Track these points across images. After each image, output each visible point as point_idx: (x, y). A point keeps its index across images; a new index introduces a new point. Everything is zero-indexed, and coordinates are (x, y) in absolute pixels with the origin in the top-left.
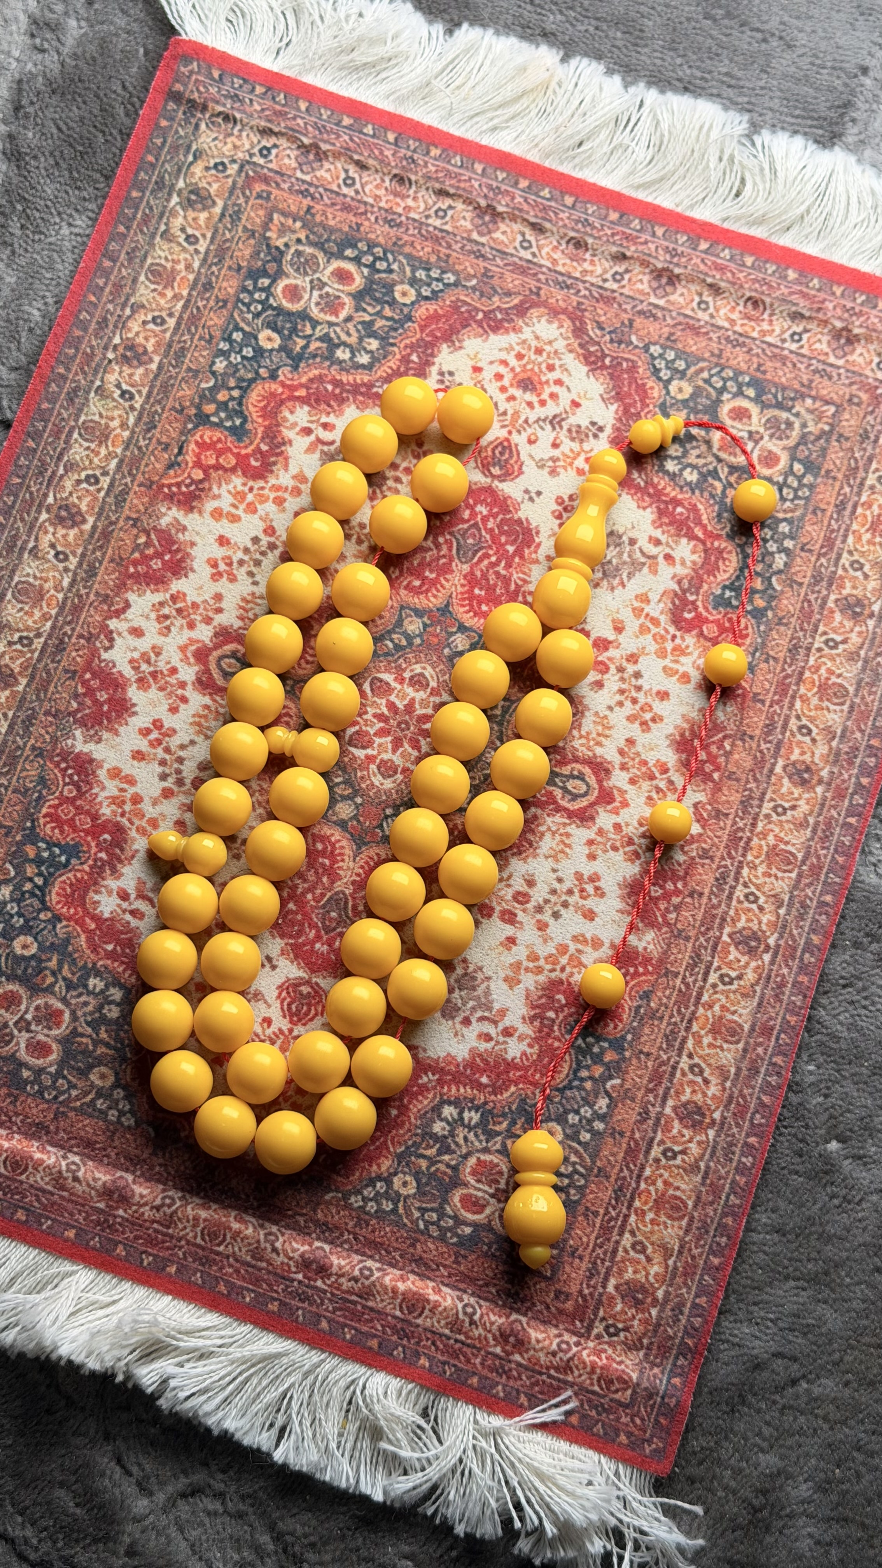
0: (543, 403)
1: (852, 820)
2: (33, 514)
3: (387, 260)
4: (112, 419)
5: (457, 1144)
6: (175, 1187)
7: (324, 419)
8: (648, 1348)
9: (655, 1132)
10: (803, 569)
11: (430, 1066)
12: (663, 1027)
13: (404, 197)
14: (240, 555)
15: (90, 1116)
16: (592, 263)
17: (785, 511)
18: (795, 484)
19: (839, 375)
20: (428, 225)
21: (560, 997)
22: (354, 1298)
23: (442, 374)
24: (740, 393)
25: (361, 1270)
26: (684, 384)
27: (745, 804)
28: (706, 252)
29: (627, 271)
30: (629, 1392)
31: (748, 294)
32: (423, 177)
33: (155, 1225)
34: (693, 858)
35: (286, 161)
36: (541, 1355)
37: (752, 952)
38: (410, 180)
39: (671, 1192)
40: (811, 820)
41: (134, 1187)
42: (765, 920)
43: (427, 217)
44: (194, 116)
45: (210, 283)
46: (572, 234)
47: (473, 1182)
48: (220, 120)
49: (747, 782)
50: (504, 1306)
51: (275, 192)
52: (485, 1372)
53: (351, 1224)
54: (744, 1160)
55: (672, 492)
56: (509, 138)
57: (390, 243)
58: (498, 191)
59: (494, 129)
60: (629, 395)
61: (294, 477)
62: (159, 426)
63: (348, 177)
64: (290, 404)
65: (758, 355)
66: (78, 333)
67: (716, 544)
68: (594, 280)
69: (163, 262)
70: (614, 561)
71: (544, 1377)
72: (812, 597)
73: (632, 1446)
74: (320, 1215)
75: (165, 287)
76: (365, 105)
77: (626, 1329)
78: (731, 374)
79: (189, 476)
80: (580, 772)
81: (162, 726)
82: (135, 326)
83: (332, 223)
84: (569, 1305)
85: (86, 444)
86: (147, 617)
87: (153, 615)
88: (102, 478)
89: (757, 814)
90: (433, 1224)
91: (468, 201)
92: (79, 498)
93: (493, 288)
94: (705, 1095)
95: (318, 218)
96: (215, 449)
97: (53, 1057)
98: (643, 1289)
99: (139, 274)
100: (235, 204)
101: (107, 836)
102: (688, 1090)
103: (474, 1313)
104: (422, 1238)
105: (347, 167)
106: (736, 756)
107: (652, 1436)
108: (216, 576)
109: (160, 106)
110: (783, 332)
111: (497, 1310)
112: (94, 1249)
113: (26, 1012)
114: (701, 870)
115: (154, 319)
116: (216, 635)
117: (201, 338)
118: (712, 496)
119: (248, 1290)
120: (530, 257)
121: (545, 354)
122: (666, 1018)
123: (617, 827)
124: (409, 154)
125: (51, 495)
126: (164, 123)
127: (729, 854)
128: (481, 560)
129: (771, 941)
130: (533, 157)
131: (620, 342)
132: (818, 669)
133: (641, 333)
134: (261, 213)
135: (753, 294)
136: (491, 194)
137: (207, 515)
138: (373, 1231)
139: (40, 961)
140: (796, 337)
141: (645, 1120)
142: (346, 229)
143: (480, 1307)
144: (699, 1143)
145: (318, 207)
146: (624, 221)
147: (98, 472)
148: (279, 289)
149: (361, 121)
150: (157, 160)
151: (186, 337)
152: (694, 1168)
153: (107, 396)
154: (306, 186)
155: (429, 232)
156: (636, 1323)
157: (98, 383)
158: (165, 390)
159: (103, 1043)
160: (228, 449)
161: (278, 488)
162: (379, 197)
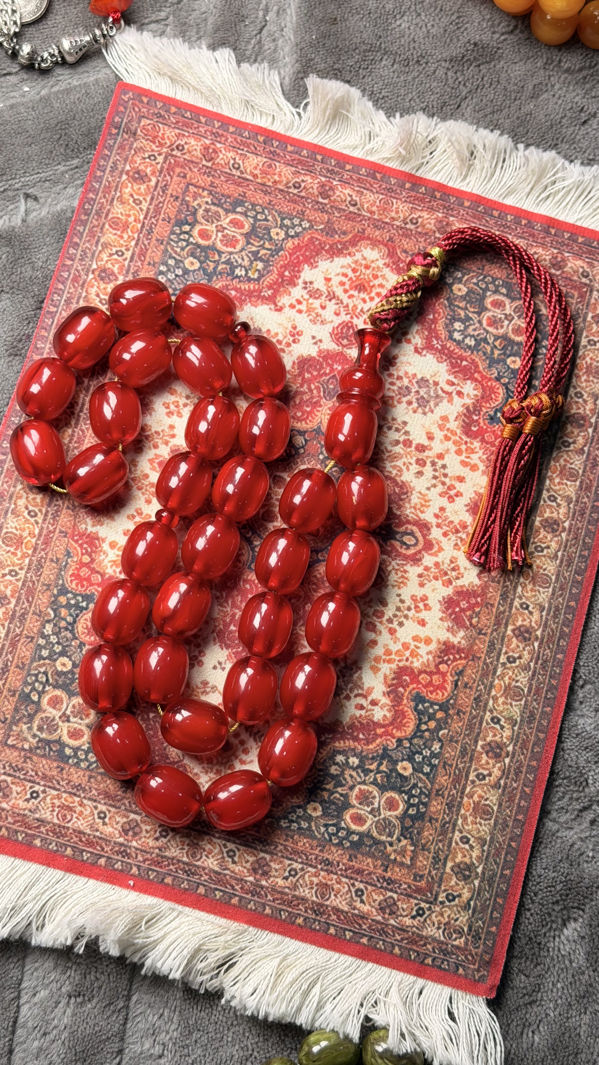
2: (546, 634)
3: (328, 833)
4: (503, 703)
5: (248, 257)
6: (411, 231)
7: (363, 712)
9: (129, 266)
10: (32, 624)
11: (267, 299)
13: (320, 884)
14: (411, 614)
17: (44, 664)
18: (37, 684)
20: (302, 863)
24: (76, 750)
25: (300, 186)
28: (101, 856)
30: (142, 124)
31: (69, 825)
35: (405, 906)
39: (119, 233)
41: (434, 228)
43: (302, 869)
45: (449, 809)
46: (198, 863)
47: (237, 236)
48: (455, 935)
50: (216, 170)
51: (410, 881)
52: (225, 134)
53: (307, 212)
54: (74, 251)
57: (327, 847)
61: (379, 670)
62: (472, 700)
63: (361, 896)
64: (387, 722)
65: (63, 780)
66: (534, 764)
67: (92, 638)
69: (483, 822)
71: (191, 131)
72: (26, 604)
73: (140, 97)
74: (326, 217)
75: (479, 802)
77: (144, 158)
78: (82, 764)
79: (449, 666)
81: (449, 498)
82: (496, 772)
83: (369, 860)
84: (178, 170)
85: (519, 684)
86: (465, 569)
87: (462, 570)
88: (505, 661)
90: (260, 213)
91: (274, 884)
92: (518, 646)
94: (98, 287)
95: (379, 862)
96: (434, 686)
97: (489, 300)
98: (135, 180)
99: (498, 812)
100: (438, 869)
101: (474, 429)
102: (109, 290)
103: (233, 165)
104: (265, 205)
105: (363, 905)
108: (424, 599)
109: (497, 942)
110: (45, 798)
112: (453, 197)
113: (508, 325)
115: (484, 778)
116: (420, 560)
117: (451, 766)
120: (228, 844)
124: (318, 918)
125: (536, 648)
126: (493, 929)
132: (24, 556)
134: (419, 864)
136: (258, 889)
137: (434, 640)
138: (294, 208)
139: (504, 354)
140: (34, 795)
141: (136, 272)
142: (359, 856)
143: (230, 169)
144: (102, 260)
145: (380, 871)
146: (161, 877)
147: (508, 665)
148: (401, 807)
149: (354, 941)
150: (495, 900)
151: (461, 766)
152: (106, 246)
153: (509, 719)
154: (390, 887)
155: (300, 857)
156: (138, 162)
157: (516, 728)
158: (470, 727)
159: (461, 308)
160: (425, 686)
161: (389, 661)
162: (338, 883)
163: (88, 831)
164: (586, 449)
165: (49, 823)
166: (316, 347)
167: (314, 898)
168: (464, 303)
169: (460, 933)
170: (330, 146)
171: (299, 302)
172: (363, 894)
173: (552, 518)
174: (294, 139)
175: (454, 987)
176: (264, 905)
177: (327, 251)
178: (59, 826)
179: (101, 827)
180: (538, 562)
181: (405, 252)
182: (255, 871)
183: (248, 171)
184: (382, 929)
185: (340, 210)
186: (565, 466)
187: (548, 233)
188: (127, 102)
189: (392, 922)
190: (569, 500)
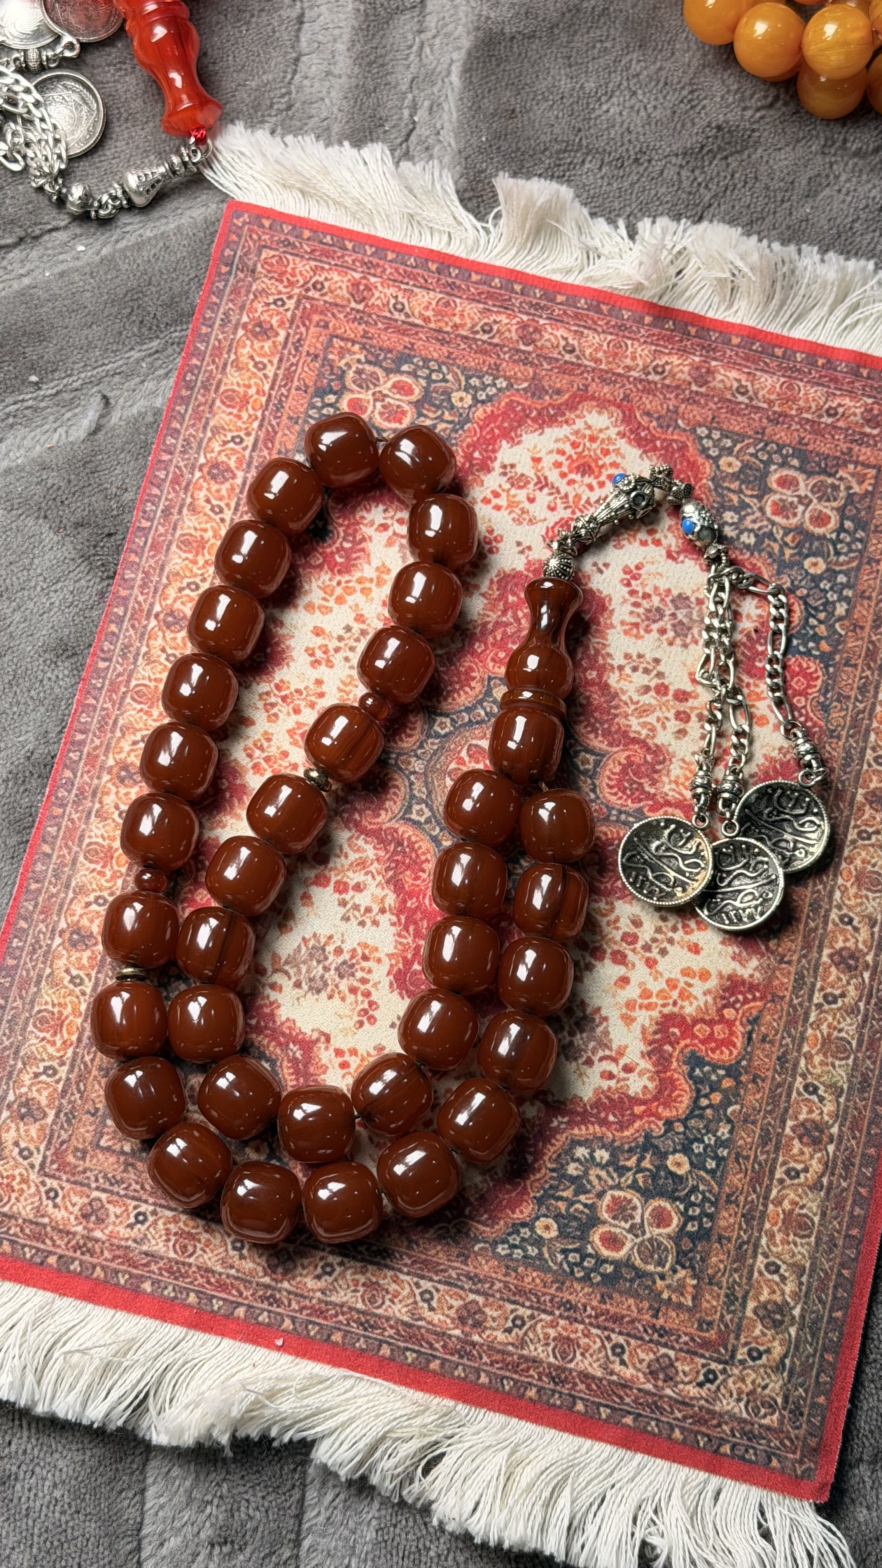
1: (79, 737)
3: (568, 1263)
4: (821, 1063)
6: (656, 383)
7: (612, 1083)
8: (248, 292)
9: (251, 457)
13: (558, 1339)
14: (677, 936)
15: (735, 432)
16: (356, 1283)
19: (97, 1180)
20: (531, 1307)
21: (339, 560)
22: (495, 309)
25: (491, 330)
28: (238, 1305)
29: (319, 1277)
30: (263, 256)
31: (191, 1260)
33: (667, 351)
35: (687, 1369)
36: (337, 278)
37: (171, 612)
39: (235, 411)
40: (118, 734)
41: (688, 378)
42: (159, 641)
43: (532, 1317)
44: (792, 1410)
45: (747, 1223)
46: (380, 1312)
47: (404, 405)
48: (764, 1408)
50: (370, 315)
51: (692, 1331)
52: (382, 263)
53: (504, 366)
54: (173, 441)
57: (568, 1284)
58: (462, 1352)
61: (633, 1020)
62: (774, 1060)
63: (620, 1355)
64: (649, 1096)
66: (871, 1152)
68: (353, 1264)
69: (798, 1240)
70: (315, 963)
71: (333, 262)
73: (258, 218)
74: (531, 371)
75: (792, 1211)
77: (268, 304)
79: (737, 1010)
82: (816, 1166)
83: (631, 1301)
84: (316, 318)
85: (843, 1034)
88: (821, 1000)
90: (435, 371)
91: (492, 1339)
92: (840, 979)
93: (457, 1243)
94: (209, 490)
95: (646, 1304)
96: (716, 1041)
97: (774, 477)
98: (256, 335)
99: (820, 1225)
100: (734, 1312)
102: (224, 492)
103: (395, 306)
104: (443, 359)
105: (624, 1367)
107: (243, 226)
109: (828, 1419)
110: (155, 1223)
111: (376, 310)
112: (714, 332)
113: (804, 512)
115: (798, 1175)
117: (747, 1158)
119: (583, 309)
120: (422, 1282)
123: (297, 711)
124: (559, 1388)
125: (867, 980)
129: (153, 623)
132: (114, 877)
134: (705, 1305)
135: (186, 1261)
136: (468, 1348)
137: (714, 973)
138: (485, 362)
139: (800, 553)
140: (140, 1218)
141: (260, 465)
142: (616, 1295)
143: (390, 312)
144: (212, 451)
145: (647, 1317)
146: (325, 1333)
147: (826, 1007)
148: (675, 1221)
149: (613, 1422)
150: (822, 1356)
151: (762, 1158)
152: (216, 431)
153: (830, 1086)
154: (663, 1340)
155: (528, 1299)
156: (260, 310)
157: (842, 1100)
158: (774, 1099)
159: (734, 492)
160: (703, 1042)
161: (648, 1007)
162: (585, 1336)
163: (219, 1269)
165: (162, 1258)
166: (523, 557)
167: (552, 1359)
168: (737, 483)
169: (771, 1406)
170: (532, 270)
171: (496, 495)
172: (623, 1352)
174: (480, 264)
175: (765, 1487)
176: (478, 1371)
177: (534, 420)
178: (177, 1262)
179: (237, 1262)
180: (864, 854)
181: (648, 414)
182: (462, 1320)
183: (416, 313)
184: (655, 1403)
185: (550, 360)
187: (858, 375)
188: (241, 228)
189: (668, 1392)
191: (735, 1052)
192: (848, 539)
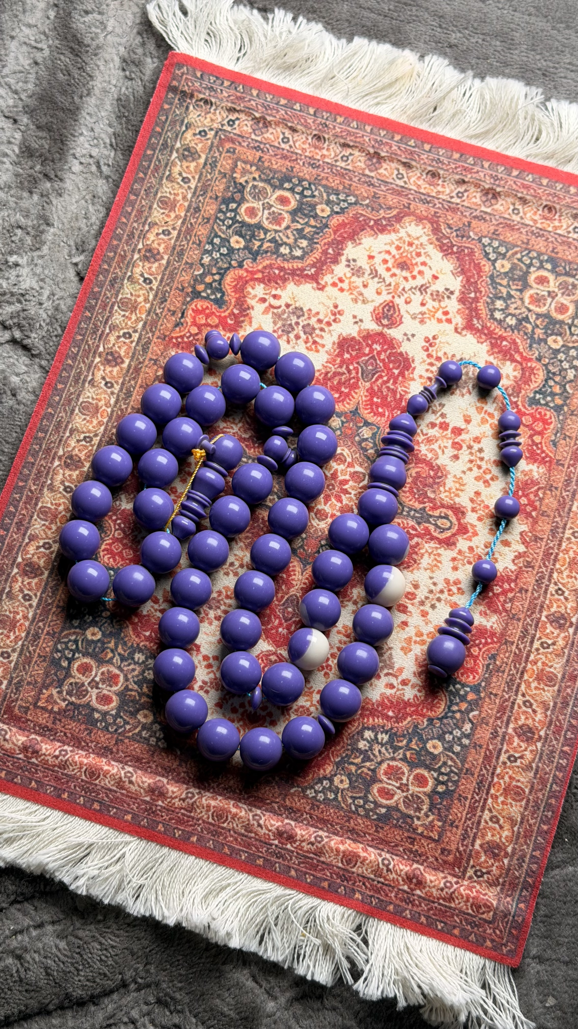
0: (414, 277)
2: (90, 358)
3: (311, 189)
4: (139, 296)
5: (374, 755)
6: (194, 786)
7: (274, 292)
8: (503, 885)
9: (502, 744)
12: (505, 676)
13: (321, 149)
15: (138, 742)
16: (443, 186)
17: (573, 342)
20: (337, 166)
22: (312, 855)
23: (348, 261)
24: (541, 267)
25: (315, 837)
26: (505, 262)
27: (554, 532)
28: (517, 177)
29: (466, 191)
30: (491, 913)
31: (545, 203)
32: (333, 135)
33: (182, 811)
34: (521, 568)
35: (245, 128)
36: (434, 890)
37: (561, 627)
38: (324, 138)
39: (514, 783)
41: (168, 786)
42: (569, 606)
43: (336, 161)
44: (185, 101)
45: (198, 207)
46: (430, 168)
47: (385, 779)
48: (202, 103)
49: (555, 517)
50: (409, 859)
51: (238, 148)
52: (398, 902)
53: (308, 808)
54: (561, 761)
55: (499, 332)
56: (387, 109)
57: (313, 178)
58: (381, 143)
59: (378, 104)
60: (470, 270)
62: (169, 300)
63: (284, 138)
64: (251, 283)
65: (552, 242)
66: (115, 243)
67: (529, 364)
68: (445, 197)
69: (168, 195)
70: (463, 377)
71: (436, 905)
73: (494, 948)
74: (288, 803)
75: (170, 211)
76: (295, 91)
77: (488, 873)
78: (535, 255)
79: (189, 331)
80: (445, 514)
81: (176, 491)
82: (151, 236)
83: (275, 167)
84: (450, 858)
85: (122, 313)
88: (133, 335)
89: (562, 538)
90: (360, 807)
91: (362, 150)
92: (119, 347)
93: (380, 205)
94: (534, 720)
95: (266, 164)
96: (204, 314)
97: (114, 704)
98: (498, 847)
99: (153, 203)
100: (212, 157)
102: (523, 717)
103: (389, 864)
104: (354, 816)
105: (284, 131)
106: (547, 501)
107: (507, 942)
109: (163, 95)
110: (568, 227)
111: (404, 862)
112: (144, 826)
113: (96, 676)
114: (526, 575)
115: (163, 231)
117: (194, 243)
118: (526, 334)
119: (243, 851)
120: (403, 184)
121: (414, 246)
122: (507, 671)
123: (471, 549)
124: (324, 121)
125: (101, 346)
126: (166, 106)
127: (544, 564)
128: (377, 380)
129: (574, 620)
130: (403, 120)
131: (463, 237)
133: (476, 230)
134: (230, 162)
135: (548, 203)
136: (377, 145)
138: (322, 812)
139: (103, 643)
140: (577, 230)
141: (495, 737)
142: (284, 170)
143: (393, 860)
144: (531, 751)
145: (266, 157)
146: (463, 159)
147: (130, 331)
148: (242, 210)
149: (292, 101)
150: (163, 130)
151: (184, 242)
152: (528, 768)
153: (135, 282)
154: (258, 144)
155: (338, 171)
156: (494, 868)
157: (129, 274)
158: (172, 276)
159: (145, 696)
160: (213, 313)
162: (305, 149)
163: (528, 198)
164: (27, 540)
165: (563, 206)
167: (327, 137)
168: (142, 700)
172: (282, 139)
173: (71, 470)
176: (372, 133)
178: (554, 202)
179: (516, 202)
180: (90, 427)
182: (379, 161)
183: (373, 857)
185: (272, 811)
186: (50, 524)
187: (39, 782)
188: (509, 940)
190: (51, 488)
191: (193, 306)
192: (66, 652)
